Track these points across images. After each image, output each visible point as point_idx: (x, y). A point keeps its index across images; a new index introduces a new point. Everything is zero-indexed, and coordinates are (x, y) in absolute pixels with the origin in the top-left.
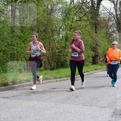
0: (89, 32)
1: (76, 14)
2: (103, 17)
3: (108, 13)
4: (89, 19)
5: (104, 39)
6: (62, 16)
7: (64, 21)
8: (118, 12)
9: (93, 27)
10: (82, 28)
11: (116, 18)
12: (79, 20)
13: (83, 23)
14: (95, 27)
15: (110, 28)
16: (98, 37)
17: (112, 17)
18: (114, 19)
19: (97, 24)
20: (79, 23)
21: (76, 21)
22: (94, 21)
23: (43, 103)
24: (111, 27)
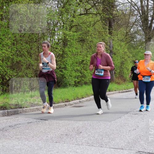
0: (99, 32)
1: (79, 4)
2: (121, 9)
3: (130, 4)
4: (100, 12)
5: (123, 44)
6: (58, 7)
7: (60, 15)
8: (144, 2)
9: (106, 25)
10: (89, 26)
11: (141, 11)
12: (84, 14)
13: (90, 19)
14: (108, 25)
15: (132, 27)
16: (113, 40)
17: (135, 9)
18: (138, 13)
19: (112, 21)
20: (85, 17)
21: (80, 15)
22: (107, 16)
23: (26, 143)
24: (134, 25)
